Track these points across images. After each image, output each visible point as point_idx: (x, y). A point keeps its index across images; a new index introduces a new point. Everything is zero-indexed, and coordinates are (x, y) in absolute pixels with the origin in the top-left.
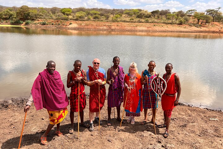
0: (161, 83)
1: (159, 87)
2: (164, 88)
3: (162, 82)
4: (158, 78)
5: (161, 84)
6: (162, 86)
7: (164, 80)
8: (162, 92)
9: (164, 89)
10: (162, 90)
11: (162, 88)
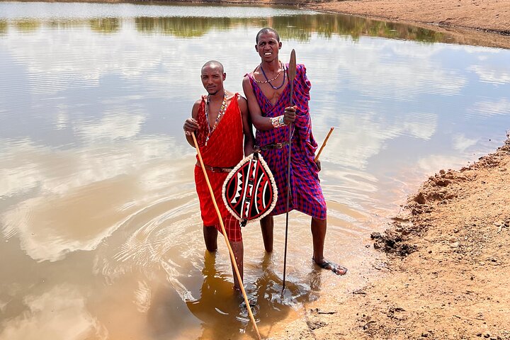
0: (237, 199)
1: (249, 187)
2: (234, 180)
3: (234, 201)
4: (244, 215)
5: (238, 195)
6: (239, 189)
7: (227, 207)
8: (244, 170)
9: (235, 176)
10: (240, 175)
11: (240, 182)
